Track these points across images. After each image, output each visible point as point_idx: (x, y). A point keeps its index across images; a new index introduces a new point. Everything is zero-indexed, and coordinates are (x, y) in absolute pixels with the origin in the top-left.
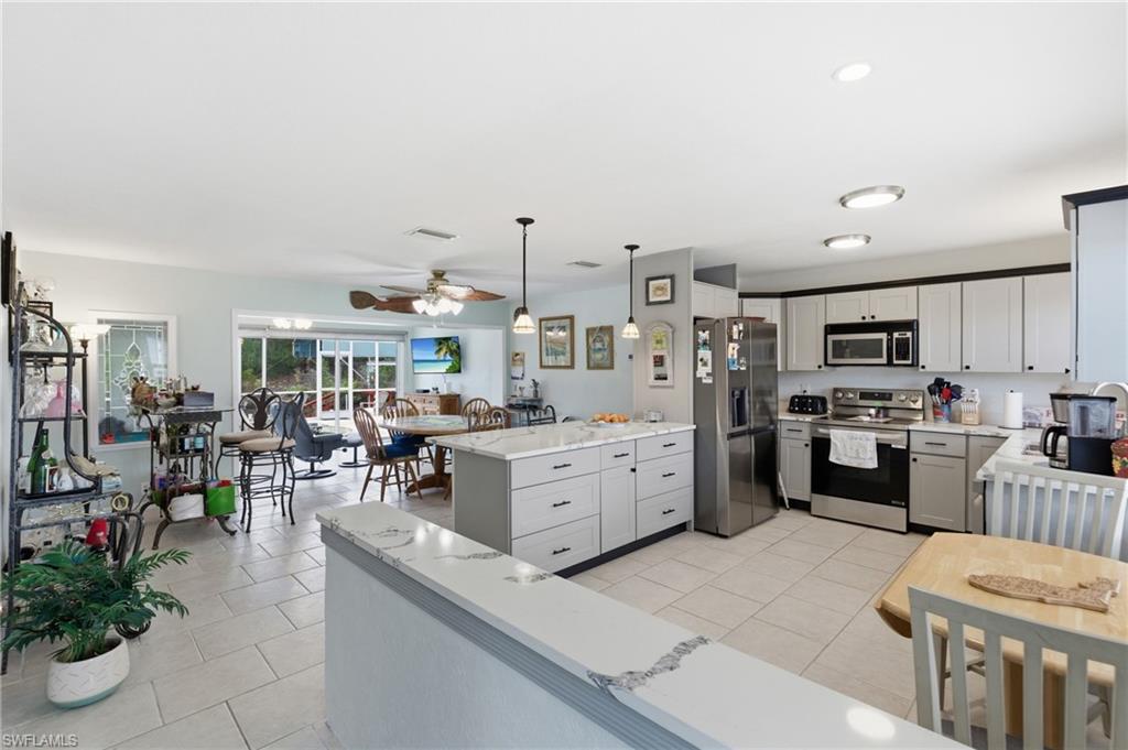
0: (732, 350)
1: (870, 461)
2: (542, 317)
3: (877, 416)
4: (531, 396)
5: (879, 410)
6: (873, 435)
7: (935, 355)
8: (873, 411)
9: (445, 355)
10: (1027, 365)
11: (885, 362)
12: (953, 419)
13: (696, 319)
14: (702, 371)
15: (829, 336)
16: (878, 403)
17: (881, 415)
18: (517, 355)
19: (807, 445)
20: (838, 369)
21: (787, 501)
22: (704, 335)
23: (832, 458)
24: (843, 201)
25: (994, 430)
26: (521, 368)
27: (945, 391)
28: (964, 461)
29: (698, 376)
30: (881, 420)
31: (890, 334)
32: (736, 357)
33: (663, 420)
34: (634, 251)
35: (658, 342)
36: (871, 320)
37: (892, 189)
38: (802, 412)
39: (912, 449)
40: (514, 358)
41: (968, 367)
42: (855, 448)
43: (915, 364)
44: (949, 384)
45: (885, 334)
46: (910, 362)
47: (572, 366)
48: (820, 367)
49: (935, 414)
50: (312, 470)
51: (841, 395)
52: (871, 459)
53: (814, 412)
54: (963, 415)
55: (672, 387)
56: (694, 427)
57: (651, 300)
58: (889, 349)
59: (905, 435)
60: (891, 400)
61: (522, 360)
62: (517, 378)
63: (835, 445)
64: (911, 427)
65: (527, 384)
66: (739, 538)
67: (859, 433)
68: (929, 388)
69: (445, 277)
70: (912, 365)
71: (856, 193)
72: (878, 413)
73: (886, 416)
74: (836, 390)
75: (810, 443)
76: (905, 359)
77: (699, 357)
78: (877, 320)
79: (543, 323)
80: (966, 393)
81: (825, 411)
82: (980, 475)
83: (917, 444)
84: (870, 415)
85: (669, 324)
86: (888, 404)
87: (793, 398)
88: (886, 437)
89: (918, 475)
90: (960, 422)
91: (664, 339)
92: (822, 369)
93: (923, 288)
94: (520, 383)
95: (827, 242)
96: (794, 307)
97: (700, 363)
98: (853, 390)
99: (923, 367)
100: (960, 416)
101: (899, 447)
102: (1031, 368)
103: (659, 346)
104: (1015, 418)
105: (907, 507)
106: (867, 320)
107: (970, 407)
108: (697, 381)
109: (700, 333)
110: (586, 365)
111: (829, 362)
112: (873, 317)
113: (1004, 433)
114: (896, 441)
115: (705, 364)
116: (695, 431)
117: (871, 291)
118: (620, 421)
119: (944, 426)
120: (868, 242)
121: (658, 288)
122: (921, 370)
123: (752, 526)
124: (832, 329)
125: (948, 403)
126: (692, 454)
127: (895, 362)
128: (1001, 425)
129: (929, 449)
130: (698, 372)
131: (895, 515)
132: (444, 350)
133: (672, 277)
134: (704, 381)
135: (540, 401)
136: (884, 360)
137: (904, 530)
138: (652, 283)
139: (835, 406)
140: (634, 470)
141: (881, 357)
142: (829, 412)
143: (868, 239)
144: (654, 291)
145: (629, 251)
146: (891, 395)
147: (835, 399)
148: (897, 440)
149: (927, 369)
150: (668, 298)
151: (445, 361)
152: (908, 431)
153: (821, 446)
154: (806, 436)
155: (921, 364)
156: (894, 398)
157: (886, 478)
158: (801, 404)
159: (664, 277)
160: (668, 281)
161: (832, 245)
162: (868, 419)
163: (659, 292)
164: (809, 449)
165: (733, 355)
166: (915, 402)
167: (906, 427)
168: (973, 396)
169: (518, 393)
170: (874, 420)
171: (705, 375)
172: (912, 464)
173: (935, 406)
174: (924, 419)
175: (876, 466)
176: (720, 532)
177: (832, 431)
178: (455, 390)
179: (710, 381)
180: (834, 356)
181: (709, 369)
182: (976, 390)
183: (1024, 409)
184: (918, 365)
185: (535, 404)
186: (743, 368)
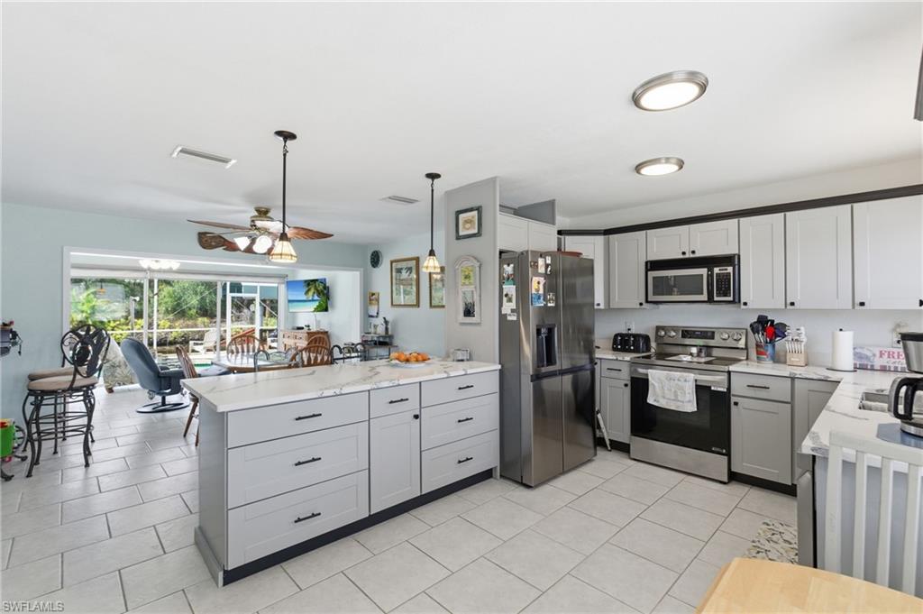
0: (537, 285)
1: (688, 404)
2: (393, 259)
3: (698, 355)
4: (383, 333)
5: (700, 349)
6: (691, 376)
7: (758, 292)
8: (694, 350)
9: (313, 296)
10: (858, 301)
11: (706, 299)
12: (778, 359)
13: (501, 253)
14: (508, 307)
15: (649, 273)
16: (700, 342)
17: (703, 355)
18: (373, 294)
19: (626, 385)
20: (661, 306)
21: (608, 443)
22: (509, 269)
23: (650, 400)
24: (636, 100)
25: (823, 373)
26: (376, 307)
27: (769, 329)
28: (789, 406)
29: (503, 312)
30: (703, 360)
31: (710, 270)
32: (541, 292)
33: (470, 359)
34: (435, 180)
35: (466, 277)
36: (692, 256)
37: (692, 77)
38: (625, 350)
39: (732, 392)
40: (370, 298)
41: (792, 304)
42: (673, 390)
43: (736, 301)
44: (773, 321)
45: (706, 269)
46: (731, 299)
47: (418, 305)
48: (641, 304)
49: (759, 353)
50: (164, 403)
51: (663, 333)
52: (689, 401)
53: (637, 350)
54: (788, 355)
55: (479, 324)
56: (500, 367)
57: (461, 233)
58: (710, 284)
59: (724, 377)
60: (713, 338)
61: (378, 300)
62: (372, 316)
63: (653, 384)
64: (732, 368)
65: (379, 321)
66: (547, 488)
67: (677, 374)
68: (751, 325)
69: (268, 215)
70: (733, 302)
71: (649, 85)
72: (700, 351)
73: (709, 355)
74: (658, 328)
75: (629, 383)
76: (725, 296)
77: (505, 293)
78: (697, 255)
79: (394, 264)
80: (791, 333)
81: (648, 349)
82: (807, 447)
83: (738, 386)
84: (691, 354)
85: (475, 258)
86: (711, 343)
87: (616, 336)
88: (705, 379)
89: (740, 419)
90: (785, 363)
91: (471, 274)
92: (643, 307)
93: (743, 220)
94: (375, 321)
95: (638, 168)
96: (616, 243)
97: (505, 299)
98: (674, 329)
99: (745, 304)
100: (785, 356)
101: (719, 389)
102: (862, 304)
103: (467, 281)
104: (846, 359)
105: (728, 454)
106: (687, 256)
107: (796, 346)
108: (502, 317)
109: (505, 266)
110: (428, 304)
111: (649, 300)
112: (693, 252)
113: (834, 376)
114: (718, 383)
115: (510, 300)
116: (500, 370)
117: (692, 225)
118: (417, 361)
119: (767, 367)
120: (681, 167)
121: (466, 222)
122: (743, 307)
123: (564, 473)
124: (653, 265)
125: (772, 342)
126: (497, 395)
127: (716, 299)
128: (830, 365)
129: (751, 393)
130: (503, 309)
131: (714, 463)
132: (313, 290)
133: (479, 209)
134: (509, 318)
135: (391, 337)
136: (704, 297)
137: (726, 480)
138: (461, 216)
139: (658, 344)
140: (416, 417)
141: (702, 293)
142: (653, 350)
143: (681, 164)
144: (464, 225)
145: (430, 180)
146: (713, 333)
147: (658, 337)
148: (717, 381)
149: (749, 306)
150: (476, 231)
151: (313, 300)
152: (729, 372)
153: (639, 387)
154: (625, 376)
155: (742, 301)
156: (716, 336)
157: (705, 421)
158: (623, 342)
159: (471, 210)
160: (475, 213)
161: (644, 171)
162: (688, 358)
163: (468, 226)
164: (628, 389)
165: (538, 290)
166: (738, 340)
167: (726, 368)
168: (799, 335)
169: (372, 330)
170: (695, 360)
171: (509, 312)
172: (733, 408)
173: (758, 346)
174: (747, 359)
175: (695, 409)
176: (524, 482)
177: (650, 370)
178: (324, 327)
179: (515, 318)
180: (655, 293)
181: (513, 305)
182: (802, 328)
183: (854, 349)
184: (740, 301)
185: (387, 340)
186: (551, 304)
